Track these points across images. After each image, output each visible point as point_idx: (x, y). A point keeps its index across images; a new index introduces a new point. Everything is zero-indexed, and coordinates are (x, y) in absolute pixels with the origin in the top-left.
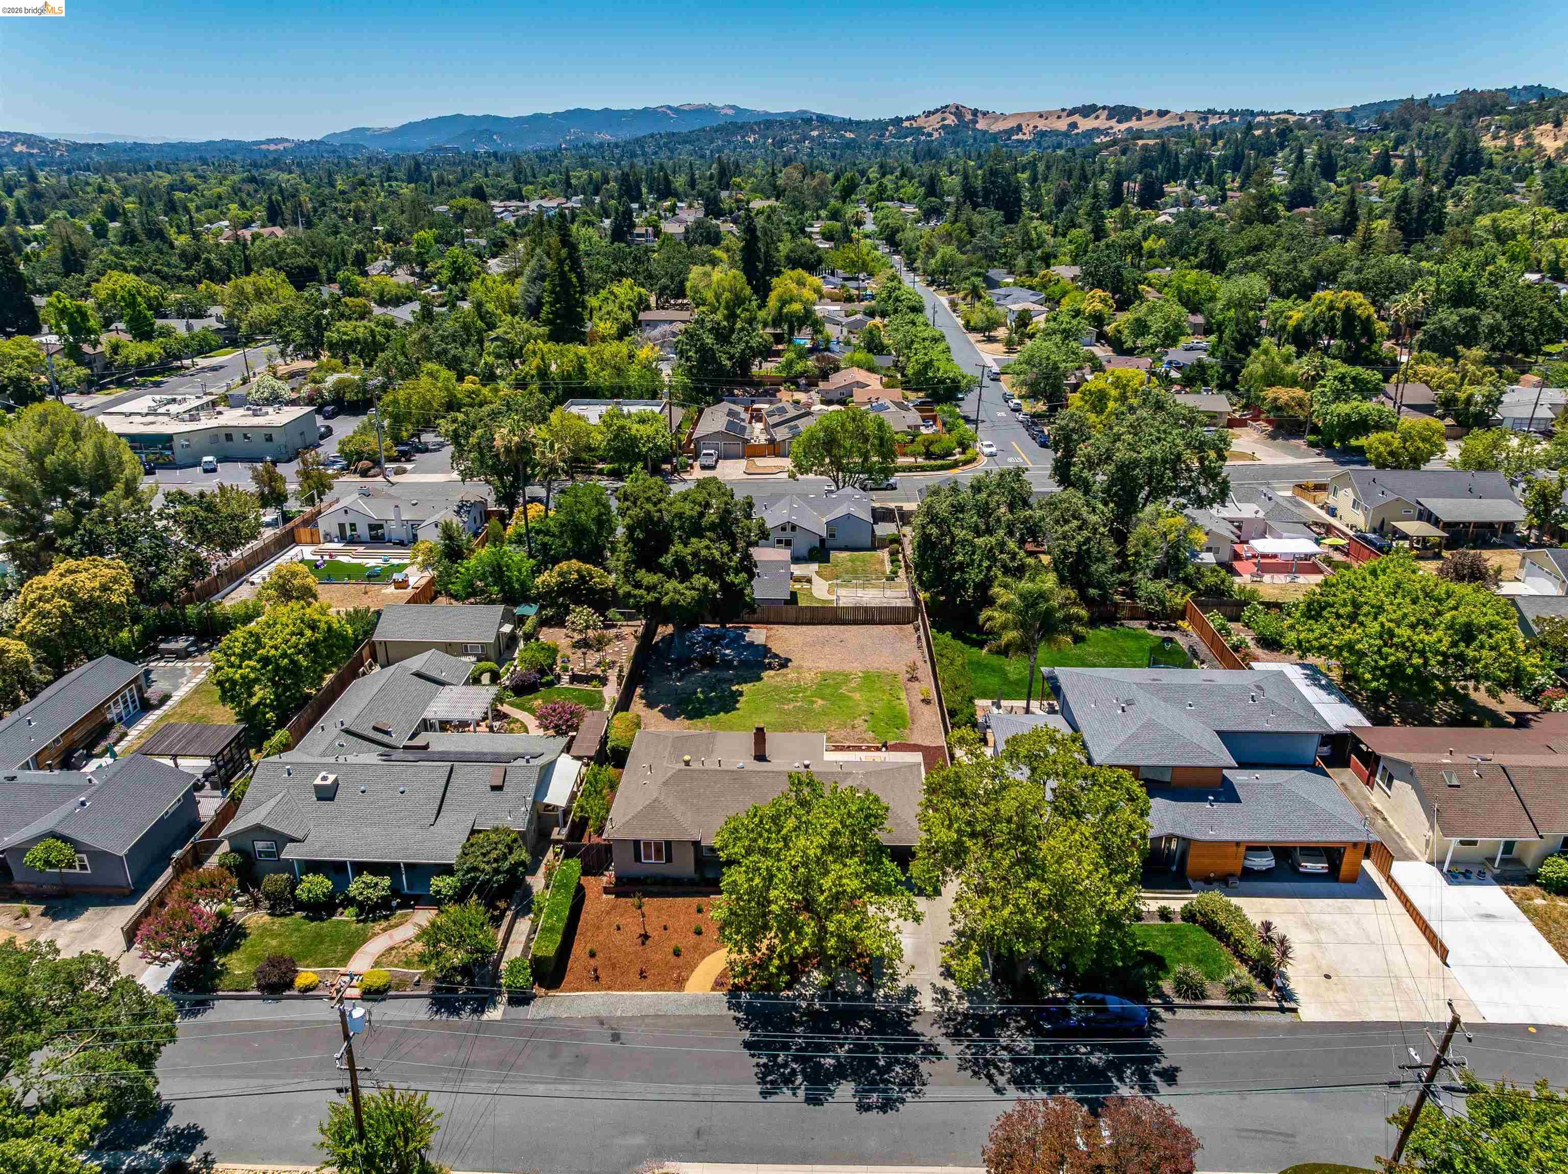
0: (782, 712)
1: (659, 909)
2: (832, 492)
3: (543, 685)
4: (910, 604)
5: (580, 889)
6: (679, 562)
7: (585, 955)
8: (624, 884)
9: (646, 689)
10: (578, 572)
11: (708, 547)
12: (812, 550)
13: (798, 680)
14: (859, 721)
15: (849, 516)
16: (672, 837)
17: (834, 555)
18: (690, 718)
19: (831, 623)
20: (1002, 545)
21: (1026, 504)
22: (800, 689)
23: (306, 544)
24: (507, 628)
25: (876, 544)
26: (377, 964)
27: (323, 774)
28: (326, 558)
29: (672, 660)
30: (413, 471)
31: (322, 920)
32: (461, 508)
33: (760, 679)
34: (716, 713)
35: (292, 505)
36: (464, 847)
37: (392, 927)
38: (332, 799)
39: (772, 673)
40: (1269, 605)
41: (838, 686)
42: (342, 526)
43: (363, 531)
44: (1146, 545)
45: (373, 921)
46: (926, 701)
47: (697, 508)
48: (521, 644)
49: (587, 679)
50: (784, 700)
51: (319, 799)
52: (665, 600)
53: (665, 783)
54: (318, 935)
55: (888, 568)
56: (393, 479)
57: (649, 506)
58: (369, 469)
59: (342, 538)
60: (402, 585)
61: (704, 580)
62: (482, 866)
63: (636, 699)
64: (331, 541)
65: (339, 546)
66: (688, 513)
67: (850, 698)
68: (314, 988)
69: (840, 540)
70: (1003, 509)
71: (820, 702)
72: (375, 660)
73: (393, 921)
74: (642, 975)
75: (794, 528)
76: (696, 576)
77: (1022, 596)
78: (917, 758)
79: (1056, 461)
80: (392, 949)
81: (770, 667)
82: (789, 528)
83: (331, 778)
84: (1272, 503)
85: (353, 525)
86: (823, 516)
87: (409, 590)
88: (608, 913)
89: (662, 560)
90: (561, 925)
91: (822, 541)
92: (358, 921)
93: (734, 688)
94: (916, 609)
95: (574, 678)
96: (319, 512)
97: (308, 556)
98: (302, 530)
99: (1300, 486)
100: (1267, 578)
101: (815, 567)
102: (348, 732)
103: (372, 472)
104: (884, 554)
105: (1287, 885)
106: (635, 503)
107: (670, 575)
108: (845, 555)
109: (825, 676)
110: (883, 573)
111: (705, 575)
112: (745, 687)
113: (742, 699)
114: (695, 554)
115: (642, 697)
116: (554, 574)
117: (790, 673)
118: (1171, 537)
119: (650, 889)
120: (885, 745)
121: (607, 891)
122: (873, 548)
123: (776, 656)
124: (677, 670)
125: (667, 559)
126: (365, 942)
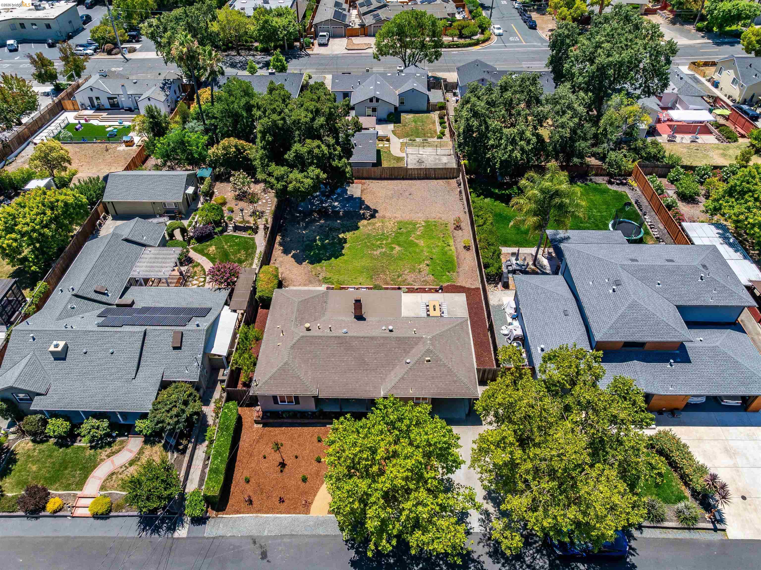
0: (372, 258)
1: (292, 438)
2: (401, 71)
3: (216, 234)
4: (454, 166)
5: (239, 419)
6: (298, 156)
7: (242, 482)
8: (268, 418)
9: (283, 236)
10: (236, 146)
11: (319, 147)
12: (390, 114)
13: (383, 229)
14: (423, 266)
15: (413, 90)
16: (299, 393)
17: (404, 116)
18: (312, 263)
19: (403, 179)
20: (522, 133)
21: (538, 101)
22: (383, 237)
23: (71, 111)
24: (190, 190)
25: (430, 109)
26: (103, 488)
27: (55, 342)
28: (83, 122)
29: (300, 212)
30: (141, 50)
31: (67, 446)
32: (164, 85)
33: (357, 228)
34: (329, 259)
35: (62, 80)
36: (154, 405)
37: (113, 453)
38: (64, 359)
39: (365, 222)
40: (686, 168)
41: (409, 233)
42: (91, 99)
43: (105, 102)
44: (611, 124)
45: (101, 448)
46: (467, 248)
47: (310, 115)
48: (202, 199)
49: (245, 229)
50: (373, 247)
51: (56, 359)
52: (290, 187)
53: (293, 347)
54: (64, 460)
55: (439, 129)
56: (128, 56)
57: (275, 117)
58: (112, 50)
59: (93, 107)
60: (130, 143)
61: (318, 171)
62: (168, 420)
63: (276, 246)
64: (86, 109)
65: (90, 112)
66: (303, 120)
67: (417, 245)
68: (60, 510)
69: (407, 107)
70: (522, 105)
71: (398, 248)
72: (107, 213)
73: (115, 447)
74: (282, 500)
75: (378, 100)
76: (311, 168)
77: (542, 191)
78: (461, 298)
79: (552, 56)
80: (113, 474)
81: (363, 217)
82: (374, 100)
83: (62, 344)
84: (683, 82)
85: (98, 98)
86: (396, 88)
87: (135, 147)
88: (258, 442)
89: (286, 156)
90: (223, 467)
91: (396, 108)
92: (92, 448)
93: (341, 236)
94: (459, 169)
95: (236, 228)
96: (78, 86)
97: (73, 121)
98: (66, 101)
99: (694, 63)
100: (679, 137)
101: (391, 126)
102: (77, 296)
103: (114, 51)
104: (435, 116)
105: (713, 415)
106: (264, 112)
107: (292, 166)
108: (410, 116)
109: (401, 224)
110: (435, 132)
111: (317, 167)
112: (348, 235)
113: (346, 246)
114: (310, 152)
115: (280, 244)
116: (220, 147)
117: (377, 222)
118: (630, 121)
119: (286, 421)
120: (441, 288)
121: (257, 422)
122: (428, 111)
123: (368, 208)
124: (303, 220)
125: (290, 155)
126: (95, 467)
